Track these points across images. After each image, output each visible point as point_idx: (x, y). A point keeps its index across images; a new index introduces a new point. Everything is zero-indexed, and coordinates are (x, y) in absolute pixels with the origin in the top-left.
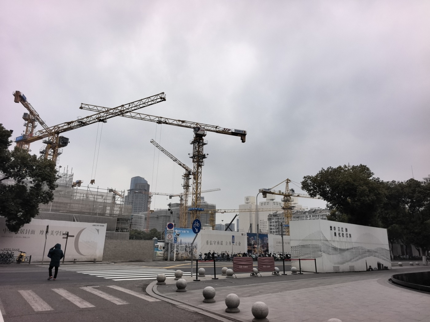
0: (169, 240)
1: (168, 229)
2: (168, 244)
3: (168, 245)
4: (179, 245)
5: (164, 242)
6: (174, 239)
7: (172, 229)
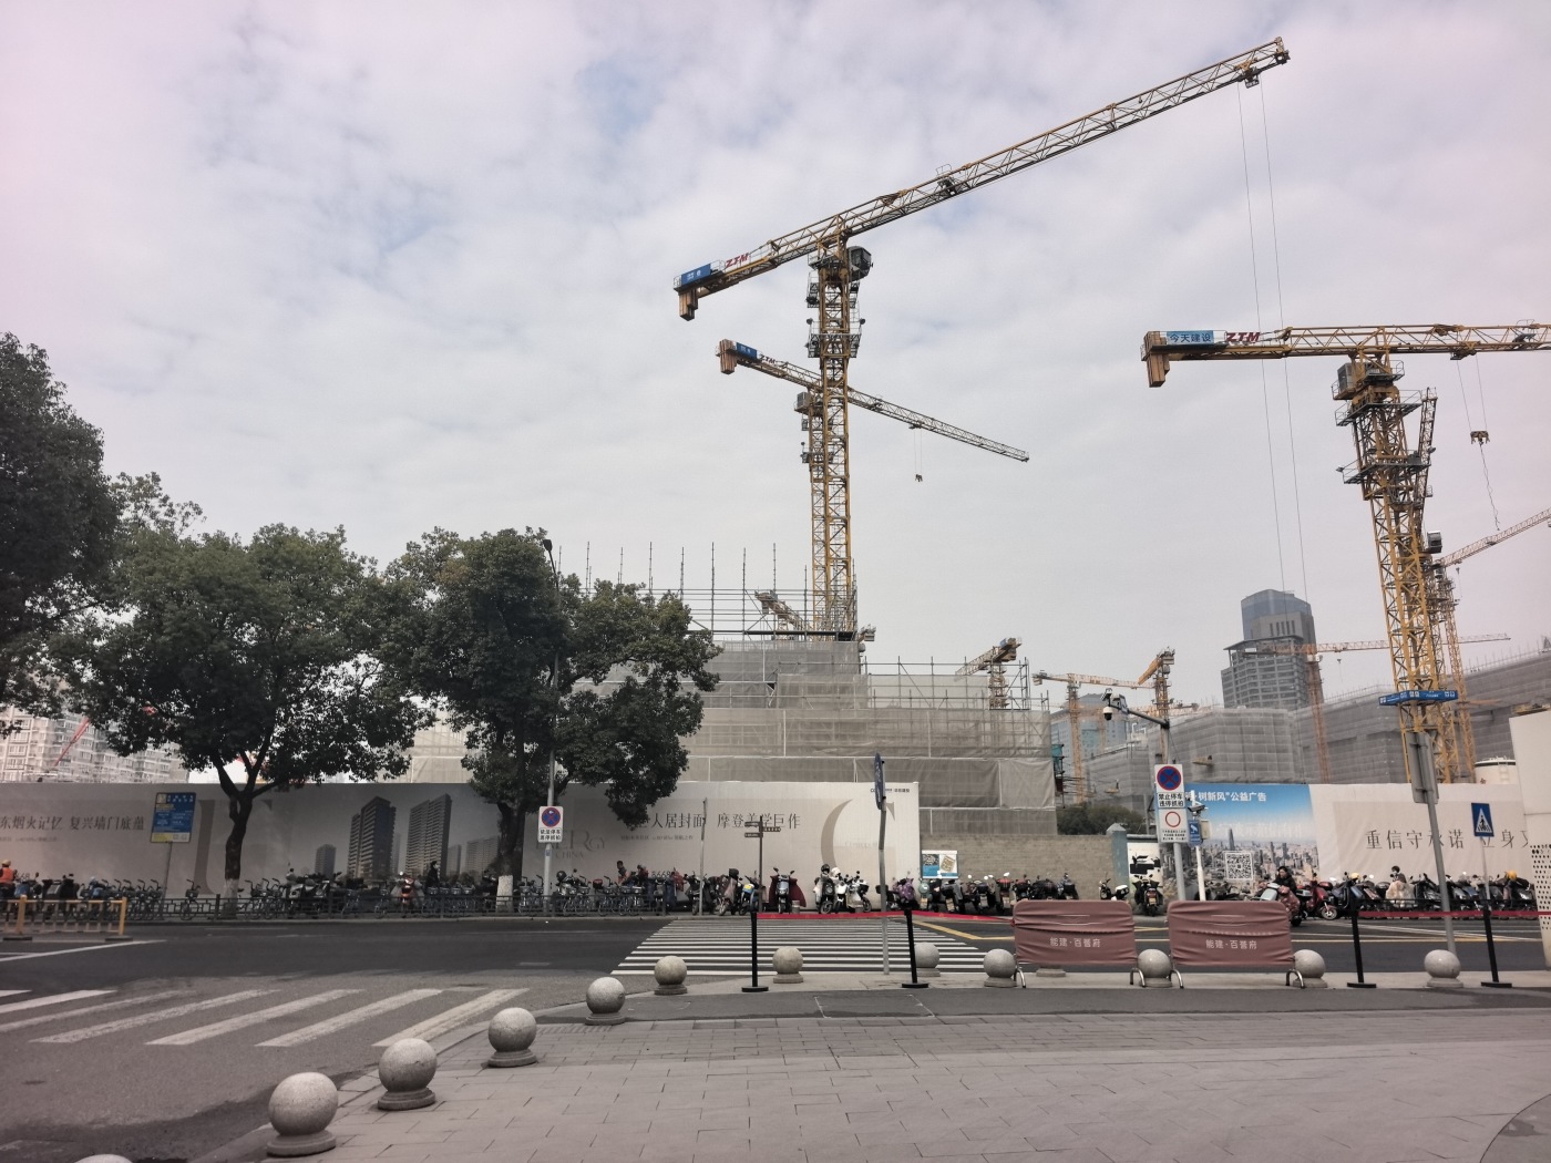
0: (1170, 833)
1: (1160, 790)
2: (1170, 847)
3: (1173, 853)
4: (1226, 853)
5: (1155, 840)
6: (1191, 830)
7: (1177, 791)
